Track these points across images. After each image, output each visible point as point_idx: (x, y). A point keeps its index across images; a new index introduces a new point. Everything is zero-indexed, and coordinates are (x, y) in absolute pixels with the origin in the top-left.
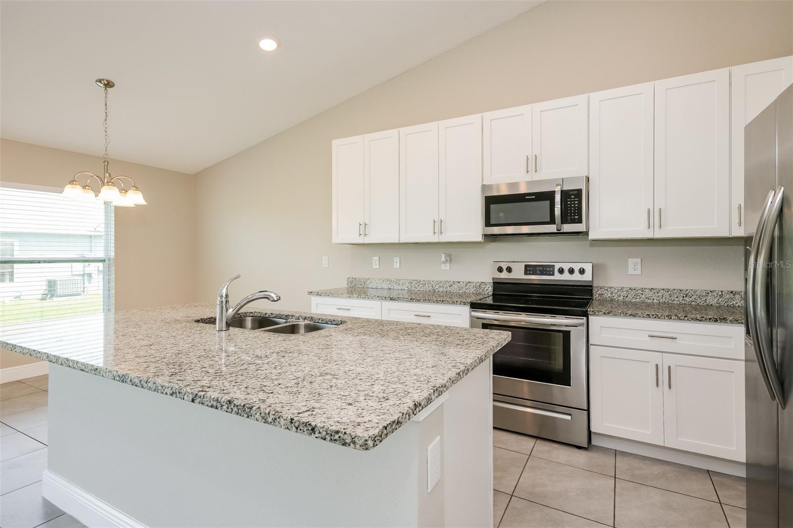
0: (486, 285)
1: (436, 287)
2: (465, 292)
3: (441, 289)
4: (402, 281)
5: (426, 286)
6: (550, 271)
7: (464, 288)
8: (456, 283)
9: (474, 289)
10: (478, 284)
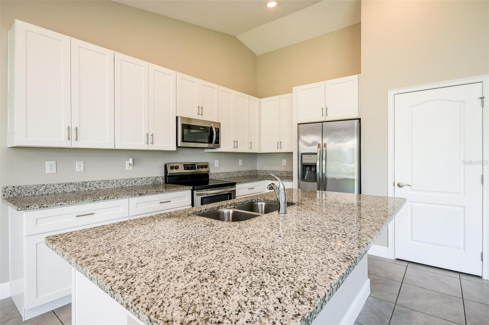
0: (159, 178)
1: (124, 184)
2: (146, 185)
3: (128, 185)
4: (89, 183)
5: (115, 184)
6: (194, 167)
7: (145, 182)
8: (139, 179)
9: (152, 181)
10: (154, 178)
